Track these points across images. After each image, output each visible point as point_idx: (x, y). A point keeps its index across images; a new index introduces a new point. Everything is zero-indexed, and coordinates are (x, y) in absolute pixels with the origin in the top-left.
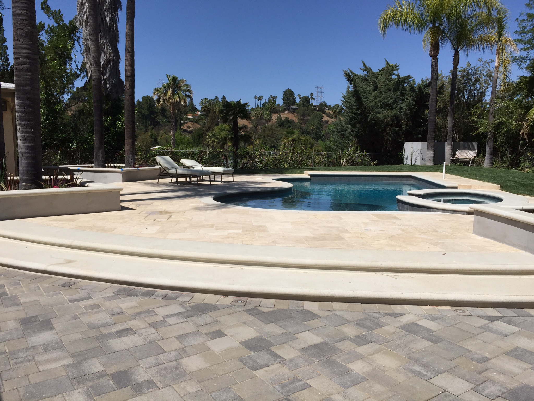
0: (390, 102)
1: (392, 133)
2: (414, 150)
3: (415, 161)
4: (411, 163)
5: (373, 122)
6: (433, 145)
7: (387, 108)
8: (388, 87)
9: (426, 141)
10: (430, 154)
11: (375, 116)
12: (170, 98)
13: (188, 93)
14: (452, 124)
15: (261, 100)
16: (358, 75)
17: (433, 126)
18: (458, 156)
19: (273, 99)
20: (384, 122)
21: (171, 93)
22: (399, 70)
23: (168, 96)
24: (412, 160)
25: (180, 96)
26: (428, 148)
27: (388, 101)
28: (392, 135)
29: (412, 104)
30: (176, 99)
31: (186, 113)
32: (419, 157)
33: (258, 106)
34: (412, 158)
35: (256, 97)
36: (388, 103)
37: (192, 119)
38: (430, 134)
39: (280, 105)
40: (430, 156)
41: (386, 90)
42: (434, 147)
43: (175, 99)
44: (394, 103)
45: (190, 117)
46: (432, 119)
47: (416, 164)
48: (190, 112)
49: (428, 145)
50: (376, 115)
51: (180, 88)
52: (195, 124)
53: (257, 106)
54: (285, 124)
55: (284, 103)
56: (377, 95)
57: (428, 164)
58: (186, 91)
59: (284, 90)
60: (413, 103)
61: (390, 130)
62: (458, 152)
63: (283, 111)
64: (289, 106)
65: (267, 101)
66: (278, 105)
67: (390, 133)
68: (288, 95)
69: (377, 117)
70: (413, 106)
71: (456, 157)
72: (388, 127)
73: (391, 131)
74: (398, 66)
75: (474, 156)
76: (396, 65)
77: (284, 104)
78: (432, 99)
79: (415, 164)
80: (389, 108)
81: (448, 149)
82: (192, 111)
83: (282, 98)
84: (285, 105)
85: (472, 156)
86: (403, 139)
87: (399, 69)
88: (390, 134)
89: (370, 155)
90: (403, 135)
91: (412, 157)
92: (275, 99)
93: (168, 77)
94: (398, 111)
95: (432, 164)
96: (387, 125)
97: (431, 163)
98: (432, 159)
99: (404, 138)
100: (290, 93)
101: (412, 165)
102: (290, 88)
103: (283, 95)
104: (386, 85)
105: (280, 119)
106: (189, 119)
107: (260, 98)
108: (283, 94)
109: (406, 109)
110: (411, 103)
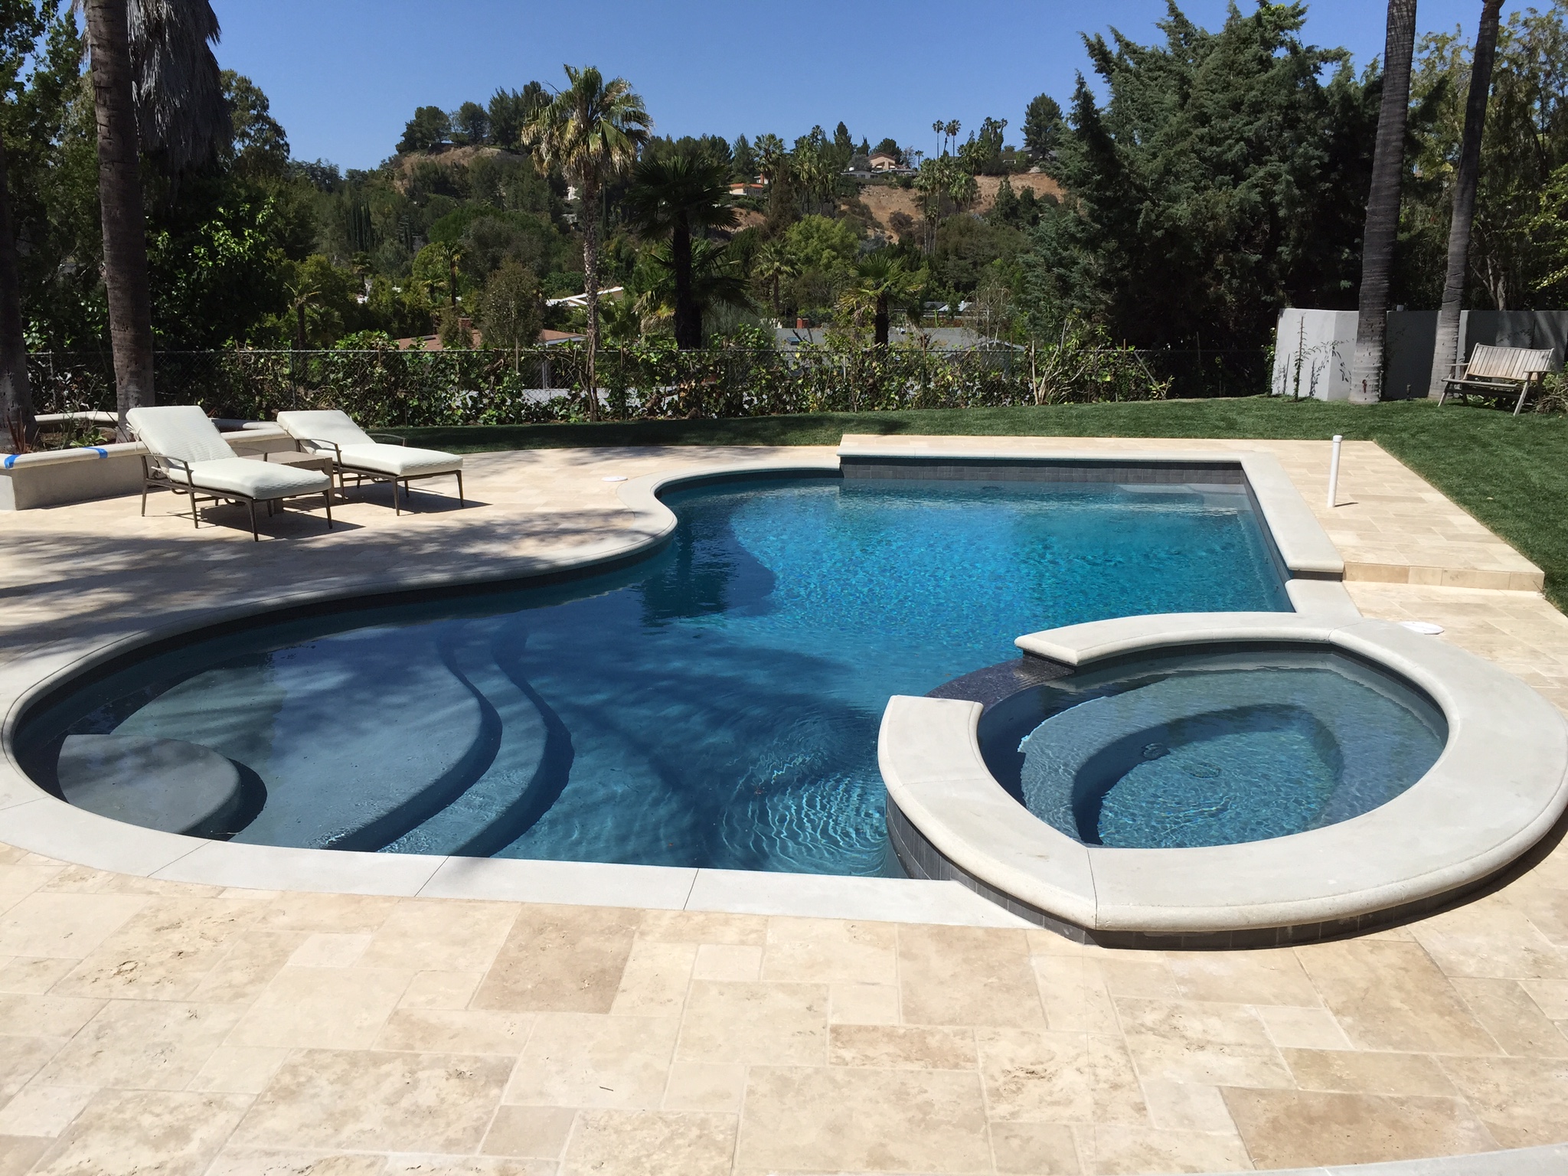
0: (1229, 156)
1: (1233, 276)
2: (1309, 344)
3: (1313, 383)
4: (1297, 390)
5: (1159, 233)
6: (1378, 327)
7: (1220, 178)
8: (1229, 95)
9: (1356, 309)
10: (1366, 359)
11: (1163, 211)
12: (574, 144)
13: (635, 126)
14: (1464, 242)
15: (954, 134)
16: (1147, 50)
17: (1385, 250)
18: (1478, 368)
19: (993, 130)
20: (1206, 231)
21: (577, 128)
22: (1303, 27)
23: (569, 136)
24: (1297, 380)
25: (608, 137)
26: (1361, 336)
27: (1224, 152)
28: (1235, 282)
29: (1314, 162)
30: (595, 145)
31: (729, 180)
32: (1328, 366)
33: (946, 153)
34: (1298, 373)
35: (938, 127)
36: (1225, 157)
37: (745, 197)
38: (1372, 279)
39: (1016, 150)
40: (1366, 368)
41: (1224, 107)
42: (1384, 332)
43: (592, 148)
44: (1246, 160)
45: (739, 192)
46: (1381, 223)
47: (1316, 396)
48: (740, 176)
49: (1360, 324)
50: (1169, 207)
51: (606, 109)
52: (753, 214)
53: (941, 153)
54: (1021, 209)
55: (1029, 143)
56: (1183, 127)
57: (1359, 398)
58: (627, 118)
59: (1030, 101)
60: (1319, 158)
61: (1227, 262)
62: (1478, 354)
63: (1023, 169)
64: (1044, 152)
65: (976, 138)
66: (1010, 149)
67: (1226, 273)
68: (1042, 117)
69: (1170, 218)
70: (1318, 171)
71: (1471, 372)
72: (1220, 252)
73: (1233, 268)
74: (1302, 12)
75: (1539, 373)
76: (1294, 8)
77: (1028, 145)
78: (1386, 143)
79: (1311, 393)
80: (1228, 177)
81: (1446, 337)
82: (746, 174)
83: (1023, 124)
84: (1030, 148)
85: (1531, 373)
86: (1281, 293)
87: (1302, 22)
88: (1227, 277)
89: (1149, 358)
90: (1281, 279)
91: (1299, 368)
92: (999, 131)
93: (569, 74)
94: (1257, 190)
95: (1371, 398)
96: (1217, 243)
97: (1366, 395)
98: (1371, 382)
99: (1284, 288)
100: (1047, 108)
101: (1297, 399)
102: (1048, 94)
103: (1025, 117)
104: (1223, 88)
105: (1007, 195)
106: (737, 197)
107: (953, 129)
108: (1027, 114)
109: (1288, 182)
110: (1313, 158)
